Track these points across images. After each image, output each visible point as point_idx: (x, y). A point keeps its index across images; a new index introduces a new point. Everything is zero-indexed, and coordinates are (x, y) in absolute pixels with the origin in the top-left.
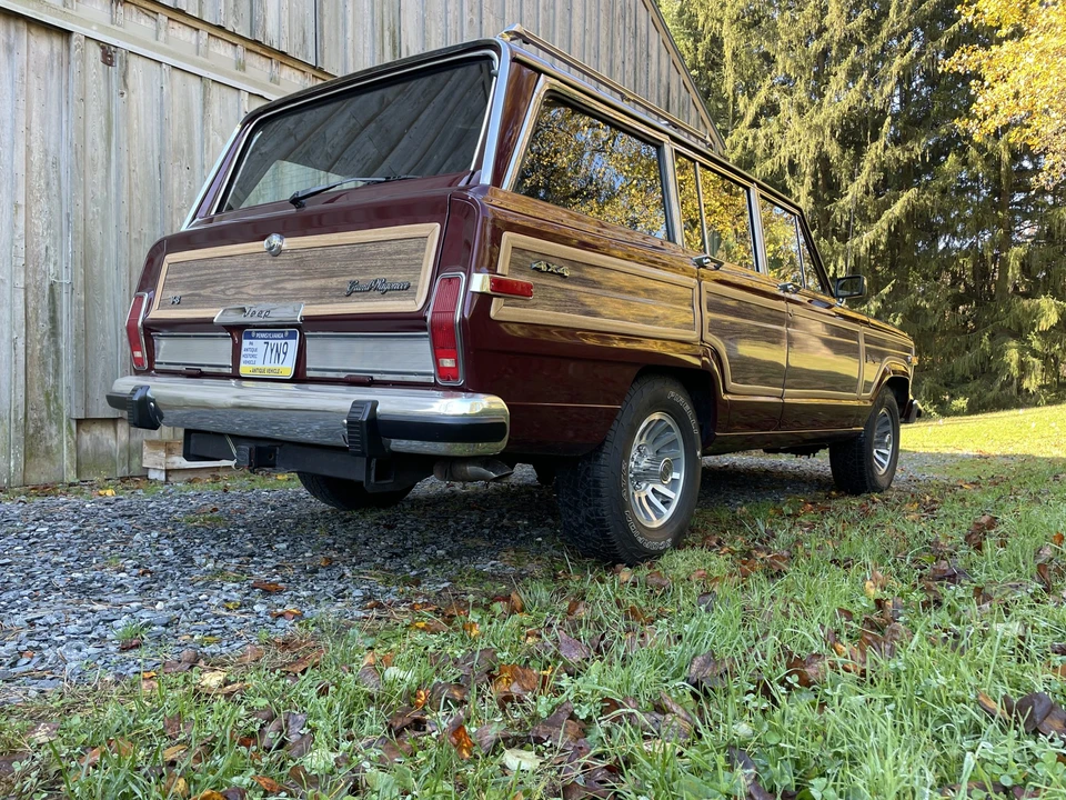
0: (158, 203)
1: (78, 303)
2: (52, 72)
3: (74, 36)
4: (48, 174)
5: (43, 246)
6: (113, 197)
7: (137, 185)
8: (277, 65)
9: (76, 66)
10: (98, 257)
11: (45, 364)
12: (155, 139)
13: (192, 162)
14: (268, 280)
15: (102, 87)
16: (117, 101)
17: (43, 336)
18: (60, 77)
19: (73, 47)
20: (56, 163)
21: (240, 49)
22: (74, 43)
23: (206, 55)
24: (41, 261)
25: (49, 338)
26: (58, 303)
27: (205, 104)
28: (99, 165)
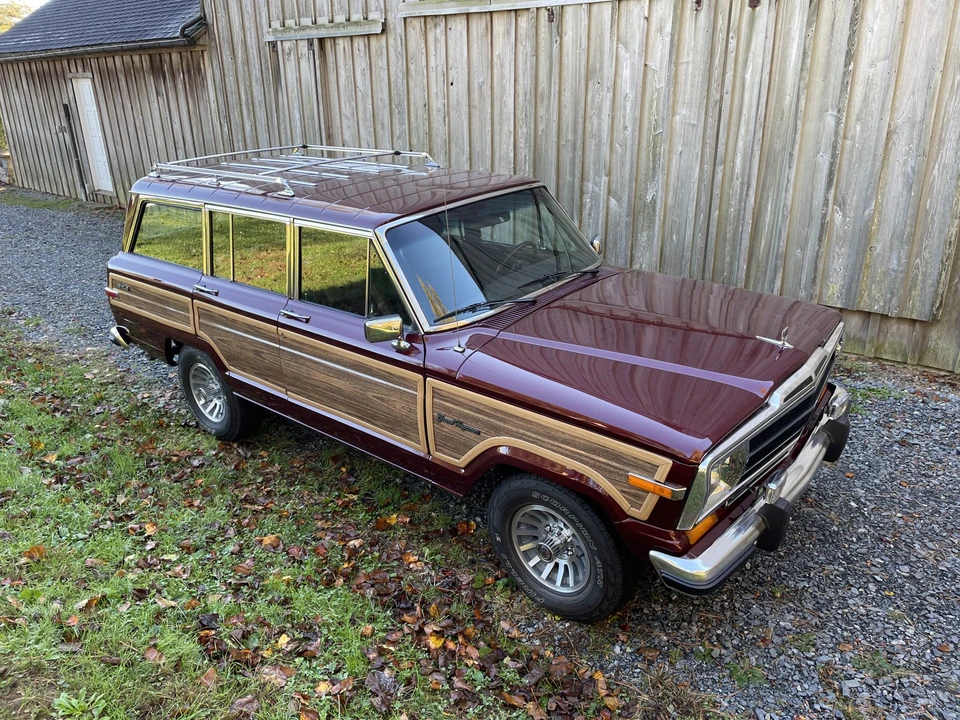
3: (530, 11)
7: (565, 106)
13: (602, 77)
19: (529, 19)
22: (531, 16)
28: (545, 97)
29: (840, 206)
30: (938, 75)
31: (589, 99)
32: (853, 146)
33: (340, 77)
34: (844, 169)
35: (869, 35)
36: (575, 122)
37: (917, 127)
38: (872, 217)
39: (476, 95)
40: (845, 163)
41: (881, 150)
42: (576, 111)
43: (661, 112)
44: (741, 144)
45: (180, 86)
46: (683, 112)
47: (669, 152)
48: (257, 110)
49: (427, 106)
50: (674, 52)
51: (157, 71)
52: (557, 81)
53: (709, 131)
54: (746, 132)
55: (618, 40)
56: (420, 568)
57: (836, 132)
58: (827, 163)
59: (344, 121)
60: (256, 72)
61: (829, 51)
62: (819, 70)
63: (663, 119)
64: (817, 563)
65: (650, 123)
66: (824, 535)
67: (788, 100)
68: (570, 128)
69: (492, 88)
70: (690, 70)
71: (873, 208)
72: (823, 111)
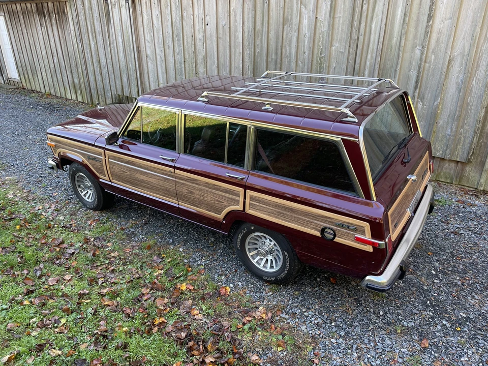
29: (421, 100)
30: (478, 29)
31: (284, 36)
32: (430, 67)
33: (144, 18)
34: (424, 79)
35: (441, 5)
36: (277, 49)
37: (465, 58)
38: (438, 106)
39: (221, 31)
40: (425, 76)
41: (445, 69)
42: (277, 42)
43: (324, 44)
44: (368, 63)
45: (54, 21)
46: (336, 45)
47: (328, 67)
48: (98, 36)
49: (194, 36)
50: (333, 11)
51: (40, 12)
52: (267, 25)
53: (351, 56)
54: (372, 57)
55: (301, 3)
56: (201, 318)
57: (421, 59)
58: (415, 76)
59: (147, 44)
60: (96, 15)
61: (419, 13)
62: (413, 24)
63: (326, 48)
64: (418, 310)
65: (318, 50)
66: (420, 292)
67: (395, 40)
68: (274, 52)
69: (230, 27)
70: (341, 21)
71: (439, 101)
72: (414, 47)
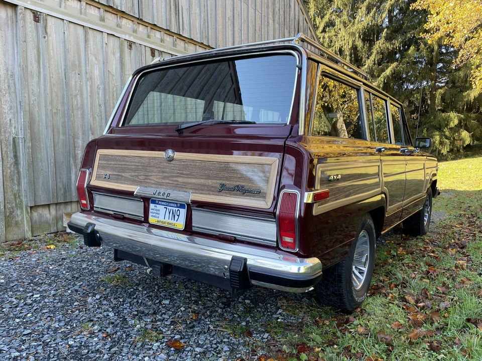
0: (65, 93)
1: (28, 148)
2: (8, 27)
3: (19, 8)
4: (8, 81)
5: (8, 119)
6: (42, 91)
7: (54, 85)
8: (120, 18)
9: (20, 23)
10: (37, 124)
11: (13, 179)
12: (62, 59)
13: (81, 71)
14: (166, 174)
15: (34, 34)
16: (42, 40)
17: (11, 165)
18: (12, 30)
19: (18, 13)
20: (12, 75)
21: (102, 10)
22: (19, 11)
23: (85, 14)
24: (8, 127)
25: (14, 167)
26: (17, 148)
27: (86, 40)
28: (35, 75)
